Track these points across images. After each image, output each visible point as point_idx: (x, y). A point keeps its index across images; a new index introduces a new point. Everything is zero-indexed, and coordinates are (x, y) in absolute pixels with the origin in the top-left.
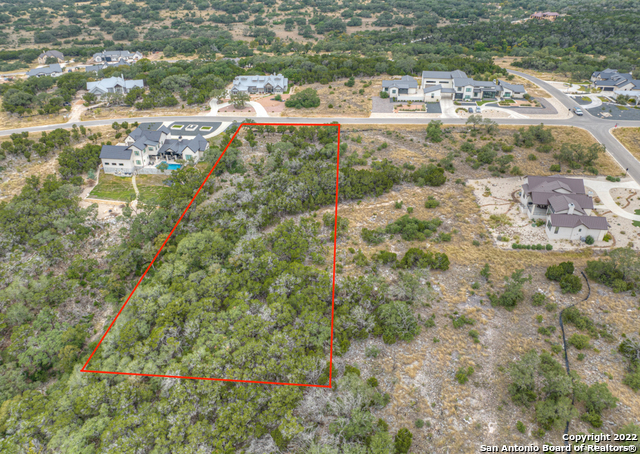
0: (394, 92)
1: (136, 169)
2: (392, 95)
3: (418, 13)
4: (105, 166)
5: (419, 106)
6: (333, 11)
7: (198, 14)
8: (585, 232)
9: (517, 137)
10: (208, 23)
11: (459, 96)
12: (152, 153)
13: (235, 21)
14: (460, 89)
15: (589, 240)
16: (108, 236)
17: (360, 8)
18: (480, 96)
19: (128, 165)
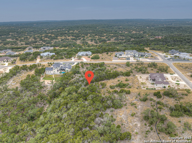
0: (118, 55)
1: (54, 73)
2: (118, 56)
3: (126, 37)
4: (46, 72)
5: (125, 59)
6: (103, 37)
7: (68, 38)
8: (164, 85)
9: (148, 65)
10: (70, 40)
11: (135, 56)
12: (58, 69)
13: (77, 39)
14: (135, 54)
15: (165, 87)
16: (47, 88)
17: (110, 36)
18: (140, 56)
19: (52, 72)
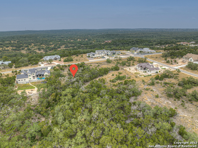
1: (30, 81)
2: (91, 56)
3: (75, 44)
5: (100, 58)
9: (127, 59)
11: (108, 54)
18: (112, 54)
19: (27, 80)
